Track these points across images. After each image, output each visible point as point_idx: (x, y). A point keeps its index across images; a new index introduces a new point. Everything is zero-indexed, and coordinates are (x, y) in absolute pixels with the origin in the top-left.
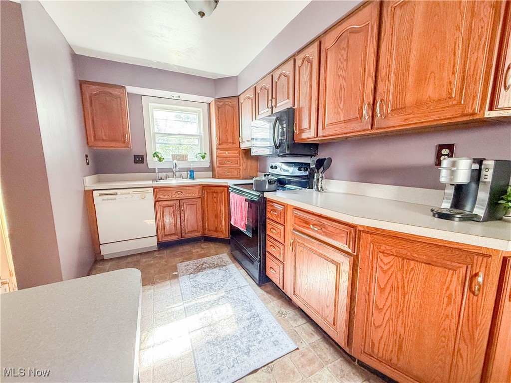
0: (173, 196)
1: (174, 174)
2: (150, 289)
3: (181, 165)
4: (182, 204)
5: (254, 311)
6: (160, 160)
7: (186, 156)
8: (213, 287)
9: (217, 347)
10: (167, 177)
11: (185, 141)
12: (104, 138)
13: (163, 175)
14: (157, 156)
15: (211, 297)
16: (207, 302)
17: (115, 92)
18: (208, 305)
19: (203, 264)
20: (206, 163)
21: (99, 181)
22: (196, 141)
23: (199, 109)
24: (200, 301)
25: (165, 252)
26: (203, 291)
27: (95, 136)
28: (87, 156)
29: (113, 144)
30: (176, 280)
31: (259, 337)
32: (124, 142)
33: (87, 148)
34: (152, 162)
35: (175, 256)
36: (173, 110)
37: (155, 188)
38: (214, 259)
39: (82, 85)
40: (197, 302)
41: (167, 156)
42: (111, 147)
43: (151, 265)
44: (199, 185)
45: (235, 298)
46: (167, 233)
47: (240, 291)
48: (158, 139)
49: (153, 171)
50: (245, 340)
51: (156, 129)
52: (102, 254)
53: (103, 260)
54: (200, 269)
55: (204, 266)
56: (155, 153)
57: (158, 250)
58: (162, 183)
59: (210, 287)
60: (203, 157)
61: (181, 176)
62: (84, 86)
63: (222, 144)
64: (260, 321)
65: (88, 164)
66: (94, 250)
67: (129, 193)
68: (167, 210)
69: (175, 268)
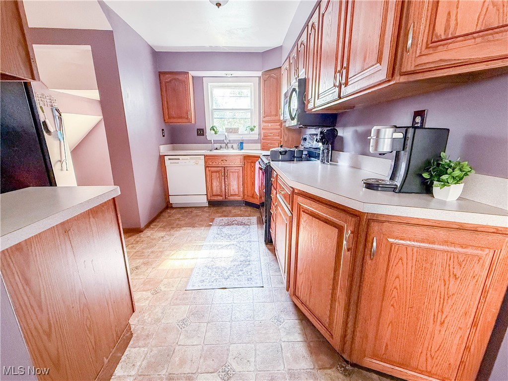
0: (220, 164)
1: (226, 145)
2: (190, 229)
3: (232, 137)
4: (226, 171)
5: (249, 258)
6: (216, 133)
7: (238, 129)
8: (231, 237)
9: (210, 270)
10: (221, 147)
11: (239, 115)
12: (175, 116)
13: (217, 145)
14: (214, 130)
15: (225, 243)
16: (220, 245)
17: (180, 77)
18: (220, 247)
19: (234, 221)
20: (255, 136)
21: (174, 149)
22: (249, 115)
23: (251, 84)
24: (216, 243)
25: (212, 208)
26: (222, 238)
27: (168, 114)
28: (163, 130)
29: (180, 120)
30: (208, 228)
31: (241, 273)
32: (187, 118)
33: (164, 124)
34: (210, 134)
35: (217, 212)
36: (228, 87)
37: (205, 156)
38: (245, 219)
39: (160, 75)
40: (214, 243)
41: (221, 129)
42: (179, 123)
43: (197, 216)
44: (241, 155)
45: (242, 247)
46: (214, 194)
47: (249, 243)
48: (216, 114)
49: (210, 142)
50: (230, 272)
51: (214, 105)
52: (171, 202)
53: (172, 208)
54: (229, 224)
55: (233, 223)
56: (212, 127)
57: (209, 207)
58: (215, 152)
59: (229, 236)
60: (252, 130)
61: (232, 147)
62: (161, 76)
63: (267, 116)
64: (249, 264)
65: (164, 136)
66: (166, 199)
67: (187, 159)
68: (214, 174)
69: (212, 220)
